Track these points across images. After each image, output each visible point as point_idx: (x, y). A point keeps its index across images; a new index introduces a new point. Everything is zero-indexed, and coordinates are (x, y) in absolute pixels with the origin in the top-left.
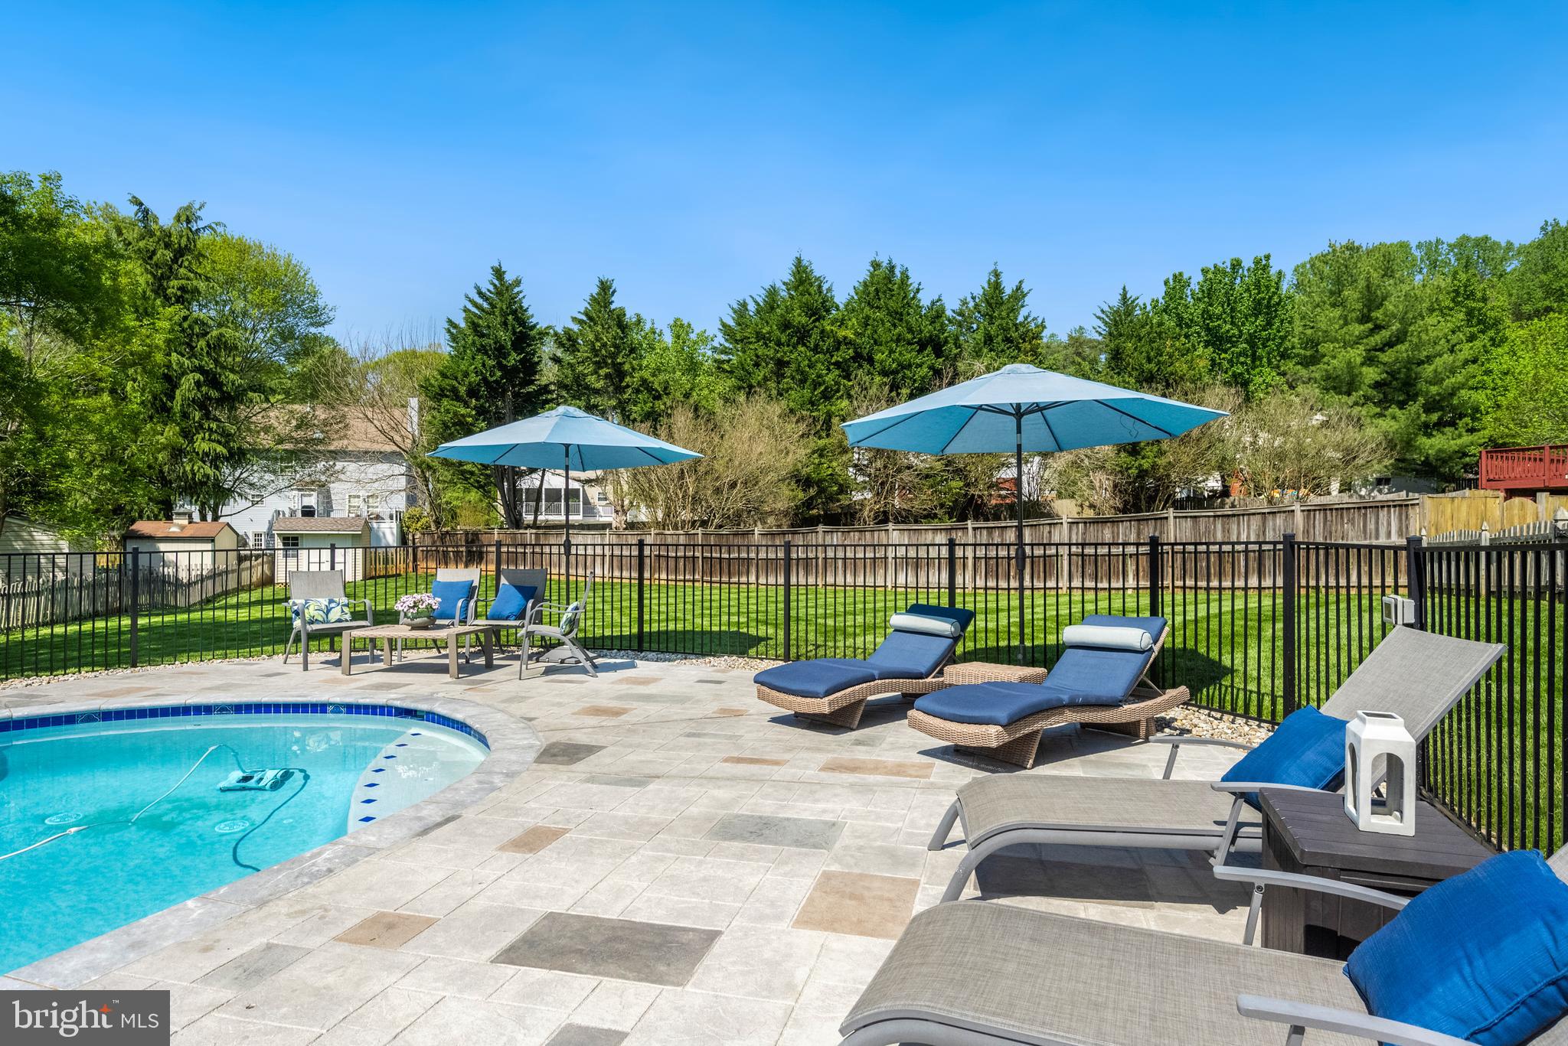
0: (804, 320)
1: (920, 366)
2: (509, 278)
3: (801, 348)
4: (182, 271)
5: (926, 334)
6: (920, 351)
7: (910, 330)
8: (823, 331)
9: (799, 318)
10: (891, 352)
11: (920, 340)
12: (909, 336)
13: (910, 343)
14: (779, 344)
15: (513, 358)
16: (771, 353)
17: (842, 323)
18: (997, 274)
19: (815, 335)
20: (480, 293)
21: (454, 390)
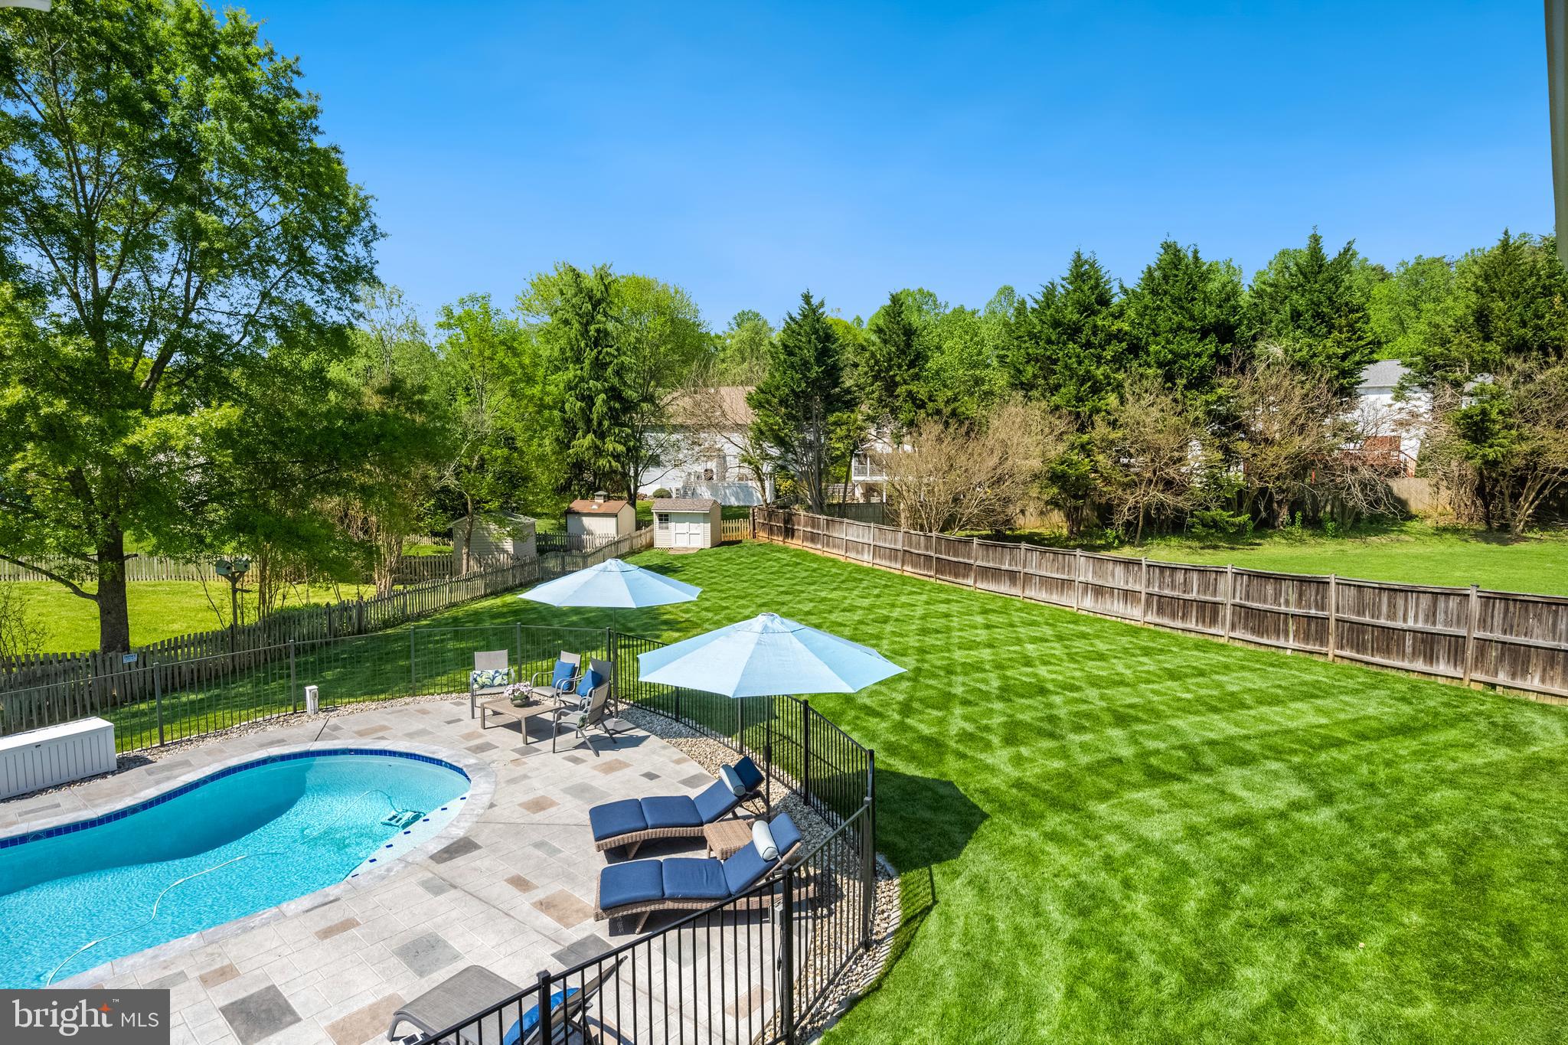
0: (1076, 317)
1: (1199, 355)
2: (815, 301)
3: (1071, 345)
4: (599, 317)
5: (1211, 319)
6: (1201, 340)
7: (1192, 318)
8: (1095, 326)
9: (1071, 315)
10: (1168, 342)
11: (1202, 327)
12: (1190, 324)
13: (1192, 331)
14: (1049, 342)
15: (816, 371)
16: (1041, 351)
17: (1120, 315)
18: (1316, 239)
19: (1087, 330)
20: (791, 318)
21: (768, 402)
